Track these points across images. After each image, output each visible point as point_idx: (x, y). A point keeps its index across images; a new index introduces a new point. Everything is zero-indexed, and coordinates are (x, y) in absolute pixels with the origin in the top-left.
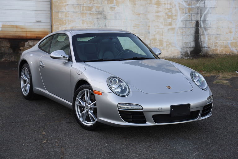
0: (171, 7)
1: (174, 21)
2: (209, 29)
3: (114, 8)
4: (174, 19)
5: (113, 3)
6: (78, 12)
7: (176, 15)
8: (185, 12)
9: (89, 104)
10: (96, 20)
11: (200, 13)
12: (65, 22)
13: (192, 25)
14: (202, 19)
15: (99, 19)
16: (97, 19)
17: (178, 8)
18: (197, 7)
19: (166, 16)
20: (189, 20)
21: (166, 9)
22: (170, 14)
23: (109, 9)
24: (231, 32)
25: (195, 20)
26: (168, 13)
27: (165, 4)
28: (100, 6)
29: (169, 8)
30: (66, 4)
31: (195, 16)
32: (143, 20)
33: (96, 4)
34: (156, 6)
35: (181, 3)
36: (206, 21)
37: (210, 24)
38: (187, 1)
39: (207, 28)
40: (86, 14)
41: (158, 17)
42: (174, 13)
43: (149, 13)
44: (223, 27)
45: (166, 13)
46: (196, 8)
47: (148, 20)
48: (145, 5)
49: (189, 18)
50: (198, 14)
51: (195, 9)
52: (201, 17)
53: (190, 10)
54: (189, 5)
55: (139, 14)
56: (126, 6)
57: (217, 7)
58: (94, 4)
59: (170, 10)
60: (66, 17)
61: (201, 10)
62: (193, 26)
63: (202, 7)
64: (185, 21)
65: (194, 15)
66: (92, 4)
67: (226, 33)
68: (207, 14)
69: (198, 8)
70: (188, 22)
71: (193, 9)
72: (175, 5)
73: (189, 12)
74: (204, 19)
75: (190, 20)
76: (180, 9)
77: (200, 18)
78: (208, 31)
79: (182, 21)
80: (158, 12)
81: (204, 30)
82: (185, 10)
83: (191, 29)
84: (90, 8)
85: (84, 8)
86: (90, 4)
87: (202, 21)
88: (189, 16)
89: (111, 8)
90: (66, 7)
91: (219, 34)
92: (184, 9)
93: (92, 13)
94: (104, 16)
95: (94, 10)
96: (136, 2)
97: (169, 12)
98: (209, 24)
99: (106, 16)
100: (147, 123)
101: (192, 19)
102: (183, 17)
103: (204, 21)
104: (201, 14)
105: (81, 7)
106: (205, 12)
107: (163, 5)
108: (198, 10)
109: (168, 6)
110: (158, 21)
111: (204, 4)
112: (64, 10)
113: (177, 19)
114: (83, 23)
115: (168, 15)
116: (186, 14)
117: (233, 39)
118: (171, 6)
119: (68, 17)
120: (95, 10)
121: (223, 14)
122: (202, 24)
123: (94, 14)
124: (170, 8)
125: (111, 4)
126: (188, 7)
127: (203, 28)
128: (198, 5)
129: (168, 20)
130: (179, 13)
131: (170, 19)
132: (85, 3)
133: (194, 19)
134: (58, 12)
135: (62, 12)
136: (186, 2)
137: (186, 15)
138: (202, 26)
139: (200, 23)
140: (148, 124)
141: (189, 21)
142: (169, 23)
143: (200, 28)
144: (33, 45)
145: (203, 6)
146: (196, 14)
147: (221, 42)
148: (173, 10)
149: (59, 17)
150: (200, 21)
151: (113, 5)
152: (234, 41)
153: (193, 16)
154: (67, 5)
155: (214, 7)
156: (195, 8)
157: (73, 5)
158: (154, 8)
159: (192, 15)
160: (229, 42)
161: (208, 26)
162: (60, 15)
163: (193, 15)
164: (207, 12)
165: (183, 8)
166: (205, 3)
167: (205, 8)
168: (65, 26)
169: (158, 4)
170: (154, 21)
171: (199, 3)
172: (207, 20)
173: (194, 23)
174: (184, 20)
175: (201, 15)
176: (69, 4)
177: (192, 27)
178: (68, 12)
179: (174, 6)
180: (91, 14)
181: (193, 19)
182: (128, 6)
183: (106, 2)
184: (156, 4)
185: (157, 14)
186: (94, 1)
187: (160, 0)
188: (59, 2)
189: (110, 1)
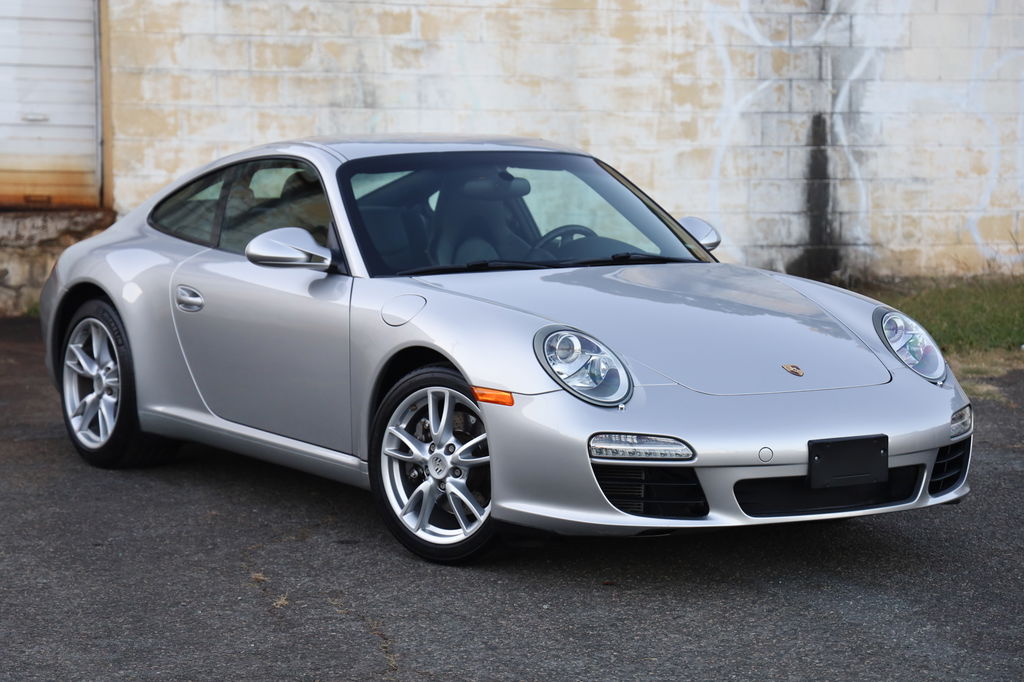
0: (691, 49)
1: (708, 114)
2: (875, 155)
3: (416, 52)
4: (706, 107)
5: (408, 29)
6: (236, 71)
7: (713, 88)
8: (756, 70)
9: (449, 450)
10: (326, 111)
11: (830, 77)
12: (171, 120)
13: (793, 136)
14: (841, 104)
15: (338, 105)
16: (333, 105)
17: (723, 54)
18: (814, 47)
19: (669, 93)
20: (776, 109)
21: (664, 57)
22: (683, 79)
23: (389, 55)
24: (980, 170)
25: (809, 108)
26: (676, 76)
27: (661, 31)
28: (342, 41)
29: (679, 50)
30: (177, 31)
31: (808, 92)
32: (557, 110)
33: (324, 34)
34: (616, 43)
35: (740, 26)
36: (858, 113)
37: (881, 131)
38: (769, 20)
39: (863, 149)
40: (276, 80)
41: (627, 94)
42: (706, 77)
43: (582, 76)
44: (940, 145)
45: (668, 78)
46: (810, 51)
47: (581, 109)
48: (566, 37)
49: (779, 99)
50: (821, 79)
51: (806, 54)
52: (835, 97)
53: (780, 60)
54: (777, 35)
55: (535, 83)
56: (473, 42)
57: (909, 48)
58: (316, 34)
59: (686, 61)
60: (176, 96)
61: (835, 63)
62: (797, 139)
63: (839, 48)
64: (757, 113)
65: (803, 84)
66: (303, 32)
67: (959, 173)
68: (862, 81)
69: (820, 50)
70: (773, 121)
71: (797, 57)
72: (710, 39)
73: (777, 69)
74: (850, 105)
75: (785, 108)
76: (732, 56)
77: (830, 99)
78: (872, 164)
79: (743, 115)
80: (626, 71)
81: (851, 158)
82: (757, 58)
83: (789, 152)
84: (296, 55)
85: (268, 54)
86: (293, 33)
87: (841, 113)
88: (780, 89)
89: (399, 51)
90: (178, 49)
91: (924, 180)
92: (752, 57)
93: (304, 75)
94: (365, 94)
95: (313, 60)
96: (520, 24)
97: (682, 69)
98: (876, 130)
99: (373, 94)
100: (711, 514)
101: (790, 105)
102: (749, 97)
103: (852, 116)
104: (837, 79)
105: (253, 50)
106: (857, 73)
107: (654, 38)
108: (820, 60)
109: (676, 43)
110: (629, 115)
111: (847, 34)
112: (166, 63)
113: (718, 106)
114: (262, 127)
115: (675, 87)
116: (762, 79)
117: (992, 204)
118: (692, 42)
119: (188, 96)
120: (322, 62)
121: (940, 79)
122: (840, 128)
123: (315, 81)
124: (688, 54)
125: (397, 31)
126: (769, 44)
127: (846, 149)
128: (818, 38)
129: (677, 108)
130: (730, 74)
131: (688, 107)
132: (273, 27)
133: (804, 104)
134: (139, 73)
135: (159, 73)
136: (761, 21)
137: (766, 84)
138: (843, 139)
139: (832, 126)
140: (718, 519)
141: (779, 113)
142: (683, 124)
143: (830, 152)
144: (13, 236)
145: (845, 42)
146: (811, 79)
147: (933, 218)
148: (702, 59)
149: (142, 99)
150: (832, 114)
151: (407, 36)
152: (997, 212)
153: (795, 90)
154: (183, 37)
155: (897, 49)
156: (803, 50)
157: (212, 38)
158: (604, 51)
159: (791, 86)
160: (974, 216)
161: (871, 141)
162: (147, 87)
163: (794, 84)
164: (867, 70)
165: (750, 51)
166: (851, 27)
167: (852, 48)
168: (174, 143)
169: (628, 31)
170: (610, 114)
171: (824, 24)
172: (862, 109)
173: (802, 126)
174: (755, 109)
175: (834, 86)
176: (190, 35)
177: (792, 142)
178: (188, 70)
179: (703, 42)
180: (299, 82)
181: (799, 103)
182: (481, 40)
183: (375, 24)
184: (617, 32)
185: (623, 82)
186: (313, 16)
187: (635, 14)
188: (141, 21)
189: (397, 18)
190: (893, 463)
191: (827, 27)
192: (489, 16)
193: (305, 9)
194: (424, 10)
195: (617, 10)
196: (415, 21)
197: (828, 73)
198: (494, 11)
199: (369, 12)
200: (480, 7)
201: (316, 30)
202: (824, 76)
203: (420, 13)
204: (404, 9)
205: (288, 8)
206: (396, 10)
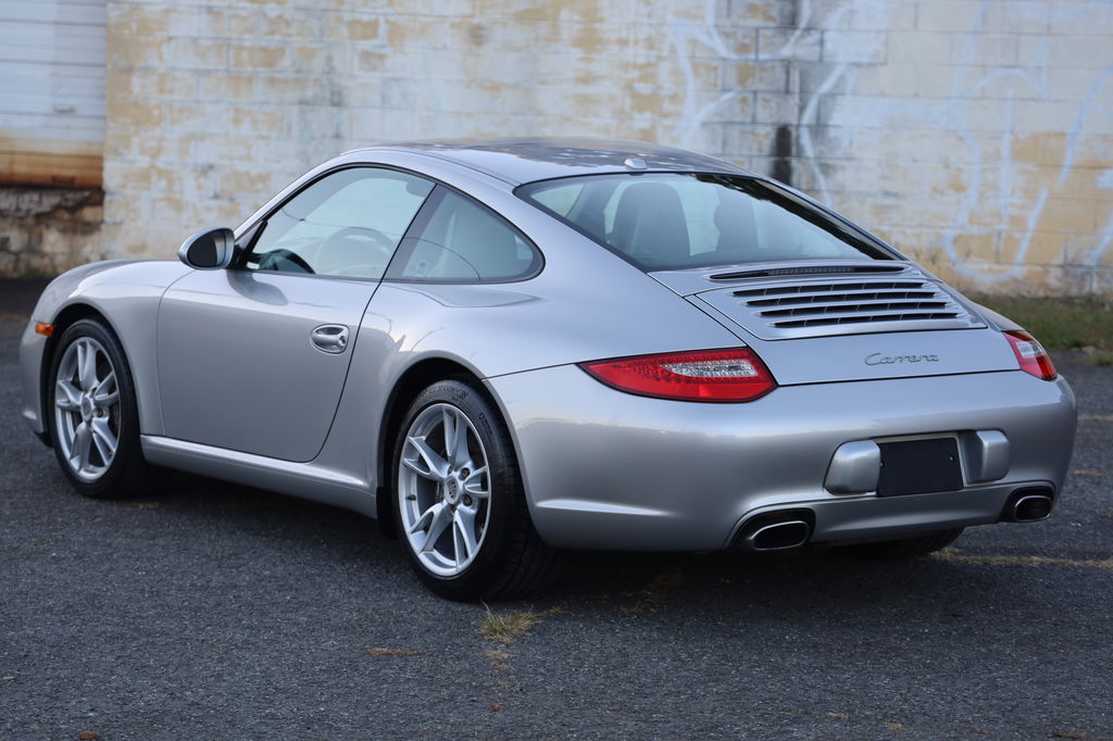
0: (653, 60)
1: (668, 122)
2: (843, 168)
3: (382, 57)
4: (666, 116)
5: (375, 35)
6: (216, 71)
7: (674, 98)
8: (719, 82)
10: (295, 109)
11: (797, 90)
12: (156, 113)
13: (756, 146)
14: (809, 116)
15: (308, 103)
16: (302, 102)
17: (686, 65)
18: (782, 60)
19: (628, 101)
20: (738, 119)
21: (625, 66)
22: (644, 88)
23: (356, 60)
24: (959, 188)
25: (774, 119)
26: (637, 85)
27: (623, 43)
28: (314, 46)
29: (641, 60)
30: (165, 34)
31: (773, 104)
32: (516, 114)
33: (295, 39)
34: (577, 53)
35: (704, 39)
36: (826, 126)
37: (851, 143)
38: (735, 33)
39: (831, 162)
40: (250, 80)
41: (585, 100)
42: (668, 87)
43: (543, 83)
44: (915, 161)
45: (629, 87)
46: (778, 65)
47: (539, 113)
48: (528, 46)
49: (743, 110)
50: (787, 91)
51: (773, 68)
52: (802, 109)
53: (745, 73)
54: (742, 48)
55: (495, 88)
56: (437, 49)
57: (884, 64)
58: (289, 39)
59: (648, 72)
60: (161, 91)
61: (803, 77)
62: (760, 150)
63: (808, 62)
64: (719, 123)
65: (768, 96)
66: (278, 37)
67: (935, 190)
68: (832, 95)
69: (788, 64)
70: (735, 131)
71: (763, 70)
72: (673, 50)
73: (742, 80)
74: (818, 117)
75: (748, 119)
76: (695, 67)
77: (796, 110)
78: (840, 177)
79: (705, 124)
80: (586, 79)
81: (817, 171)
82: (720, 72)
83: (751, 162)
84: (270, 57)
85: (245, 56)
86: (269, 38)
87: (809, 126)
88: (744, 100)
89: (366, 55)
90: (165, 49)
91: (896, 195)
92: (715, 69)
93: (277, 75)
94: (332, 94)
95: (286, 62)
96: (483, 33)
97: (643, 79)
98: (845, 143)
99: (340, 94)
101: (754, 116)
102: (711, 107)
103: (819, 128)
104: (804, 94)
105: (232, 52)
106: (826, 87)
107: (615, 49)
108: (788, 73)
109: (638, 54)
110: (586, 120)
111: (817, 49)
112: (154, 62)
113: (678, 115)
114: (236, 121)
115: (635, 95)
116: (725, 90)
117: (971, 222)
118: (654, 53)
119: (171, 91)
120: (293, 64)
121: (917, 95)
122: (806, 140)
123: (286, 81)
124: (649, 65)
125: (365, 37)
126: (734, 56)
127: (812, 162)
128: (786, 52)
129: (637, 116)
130: (692, 86)
131: (647, 115)
132: (251, 31)
133: (768, 116)
134: (130, 70)
135: (147, 70)
136: (727, 35)
137: (728, 96)
138: (809, 151)
139: (798, 137)
141: (742, 123)
142: (643, 131)
143: (794, 163)
144: (13, 208)
145: (815, 57)
146: (777, 92)
147: (904, 233)
148: (664, 71)
149: (131, 92)
150: (798, 126)
151: (375, 42)
152: (976, 230)
153: (760, 103)
154: (170, 39)
155: (871, 65)
156: (770, 64)
157: (195, 40)
158: (566, 60)
159: (755, 98)
160: (950, 233)
161: (839, 154)
162: (136, 82)
163: (760, 96)
164: (836, 86)
165: (715, 63)
166: (822, 43)
167: (822, 64)
168: (158, 132)
169: (590, 41)
170: (568, 119)
171: (792, 40)
172: (831, 122)
173: (766, 137)
174: (717, 119)
175: (801, 99)
176: (177, 38)
177: (755, 152)
178: (173, 69)
179: (665, 53)
180: (272, 81)
181: (762, 115)
182: (445, 47)
183: (344, 31)
184: (578, 43)
185: (584, 90)
186: (288, 23)
187: (598, 25)
188: (134, 26)
189: (365, 25)
191: (797, 41)
192: (453, 25)
193: (280, 16)
194: (391, 18)
195: (578, 22)
196: (383, 29)
197: (795, 86)
198: (458, 20)
199: (339, 20)
200: (445, 17)
201: (290, 35)
202: (791, 89)
203: (387, 22)
204: (373, 17)
205: (265, 15)
206: (365, 18)
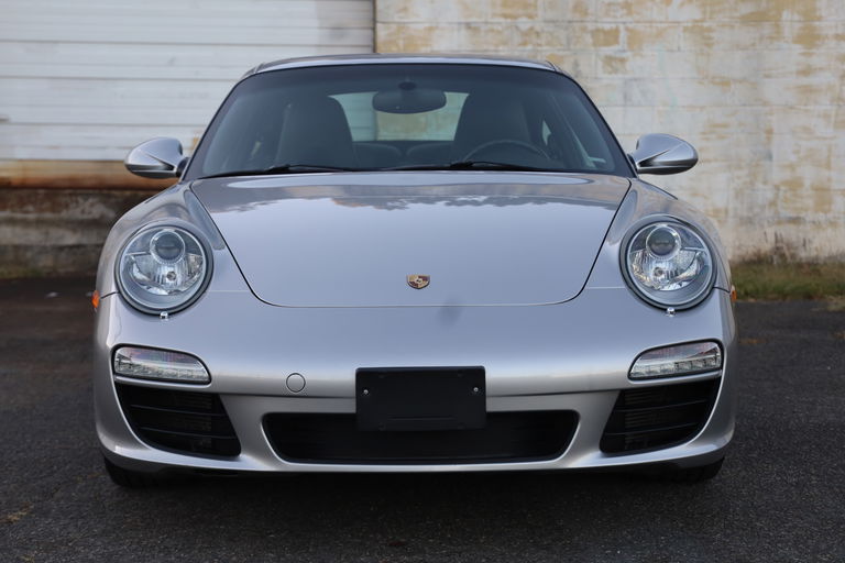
3: (623, 60)
5: (616, 41)
23: (600, 63)
27: (840, 38)
28: (561, 53)
32: (744, 105)
33: (545, 48)
34: (798, 48)
41: (808, 90)
43: (767, 76)
47: (765, 104)
48: (753, 45)
55: (725, 83)
56: (672, 51)
58: (539, 48)
66: (529, 47)
80: (807, 71)
86: (521, 48)
89: (609, 60)
96: (713, 35)
100: (242, 456)
107: (833, 43)
110: (808, 108)
125: (607, 44)
132: (505, 43)
140: (249, 462)
151: (616, 47)
158: (788, 55)
169: (809, 38)
170: (792, 108)
182: (679, 49)
183: (589, 39)
184: (799, 39)
185: (805, 81)
186: (538, 34)
187: (817, 23)
188: (401, 43)
189: (606, 33)
190: (492, 406)
192: (686, 29)
193: (532, 29)
194: (630, 26)
195: (800, 21)
196: (623, 35)
198: (690, 25)
199: (584, 29)
200: (678, 22)
201: (540, 45)
203: (627, 29)
204: (614, 26)
205: (517, 27)
206: (607, 27)
